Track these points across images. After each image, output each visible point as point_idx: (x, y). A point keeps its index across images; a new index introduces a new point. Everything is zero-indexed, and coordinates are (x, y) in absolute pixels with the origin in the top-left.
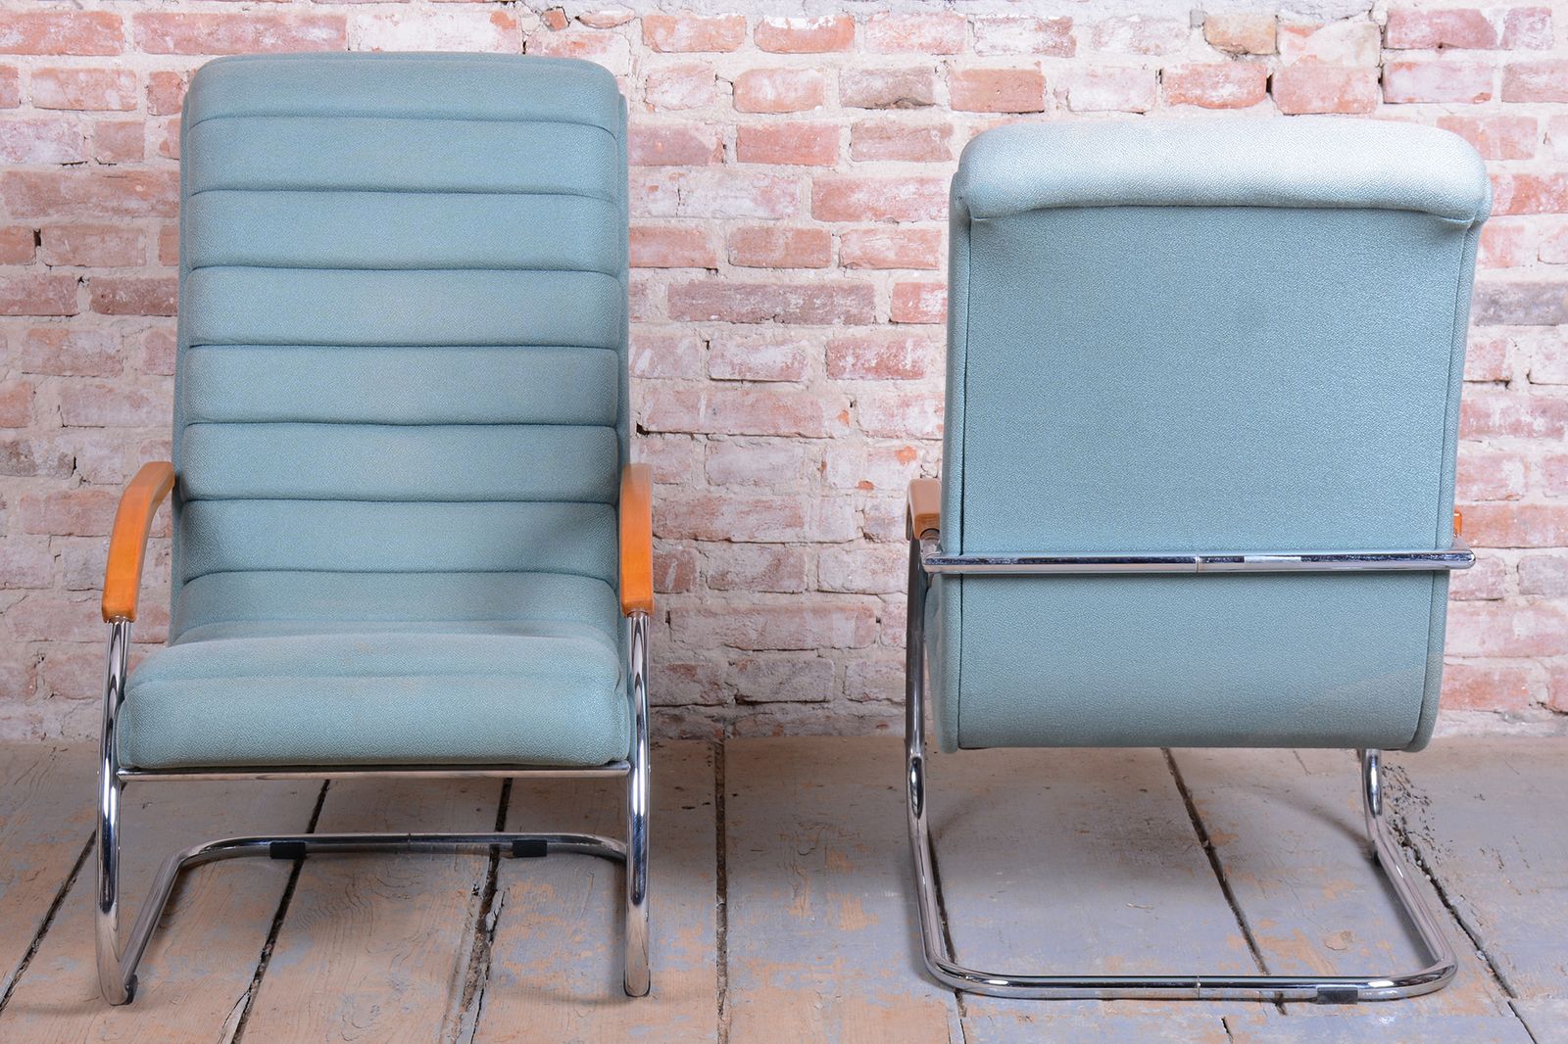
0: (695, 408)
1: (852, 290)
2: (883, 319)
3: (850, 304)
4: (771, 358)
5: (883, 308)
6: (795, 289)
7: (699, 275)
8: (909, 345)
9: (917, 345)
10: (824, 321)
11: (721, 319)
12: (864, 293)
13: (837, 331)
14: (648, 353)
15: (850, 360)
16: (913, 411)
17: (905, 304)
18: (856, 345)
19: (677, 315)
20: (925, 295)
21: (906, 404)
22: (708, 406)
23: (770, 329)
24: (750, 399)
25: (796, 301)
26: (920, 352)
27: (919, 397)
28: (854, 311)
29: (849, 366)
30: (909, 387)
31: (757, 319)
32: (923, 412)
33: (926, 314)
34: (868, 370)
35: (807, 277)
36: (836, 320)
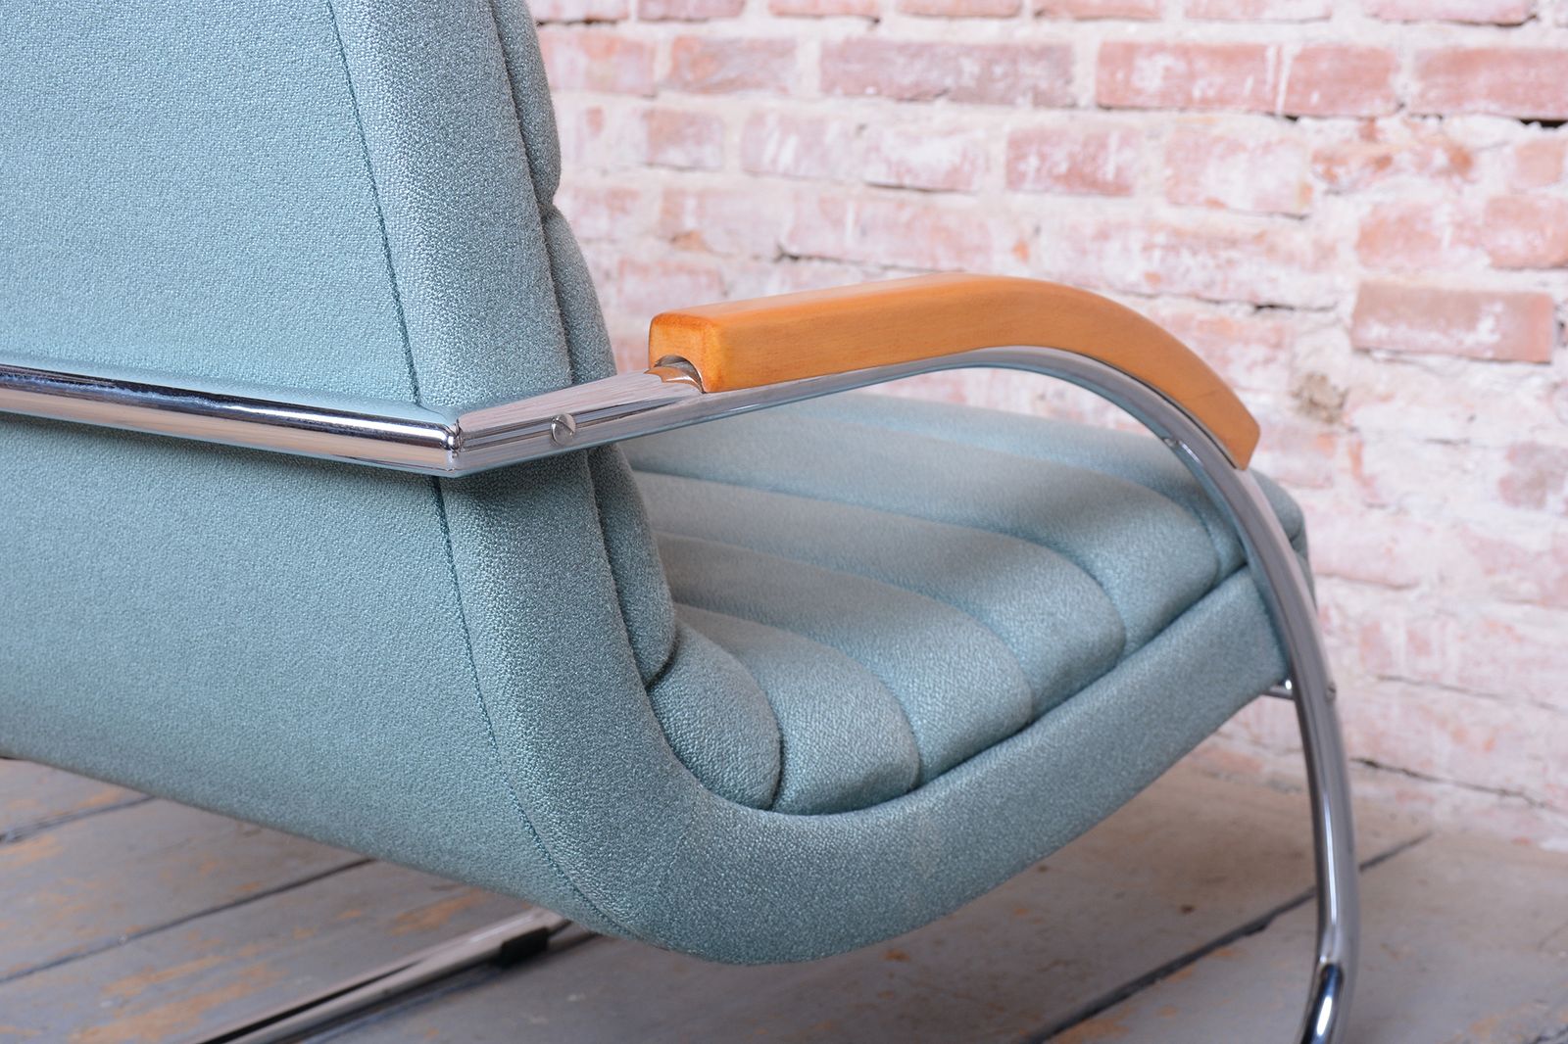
0: (838, 223)
1: (1043, 53)
2: (1085, 100)
3: (1036, 73)
4: (933, 155)
5: (1085, 82)
6: (969, 50)
7: (857, 28)
8: (1113, 142)
9: (1126, 140)
10: (1006, 101)
11: (879, 93)
12: (1057, 57)
13: (1024, 117)
14: (792, 142)
15: (1033, 162)
16: (1114, 247)
17: (1113, 74)
18: (1042, 139)
19: (828, 88)
20: (1141, 62)
21: (1103, 235)
22: (857, 221)
23: (941, 112)
24: (905, 216)
25: (970, 67)
26: (1128, 154)
27: (1124, 227)
28: (1043, 85)
29: (1031, 174)
30: (1113, 209)
31: (918, 95)
32: (1126, 249)
33: (1139, 92)
34: (1058, 178)
35: (988, 31)
36: (1020, 100)
